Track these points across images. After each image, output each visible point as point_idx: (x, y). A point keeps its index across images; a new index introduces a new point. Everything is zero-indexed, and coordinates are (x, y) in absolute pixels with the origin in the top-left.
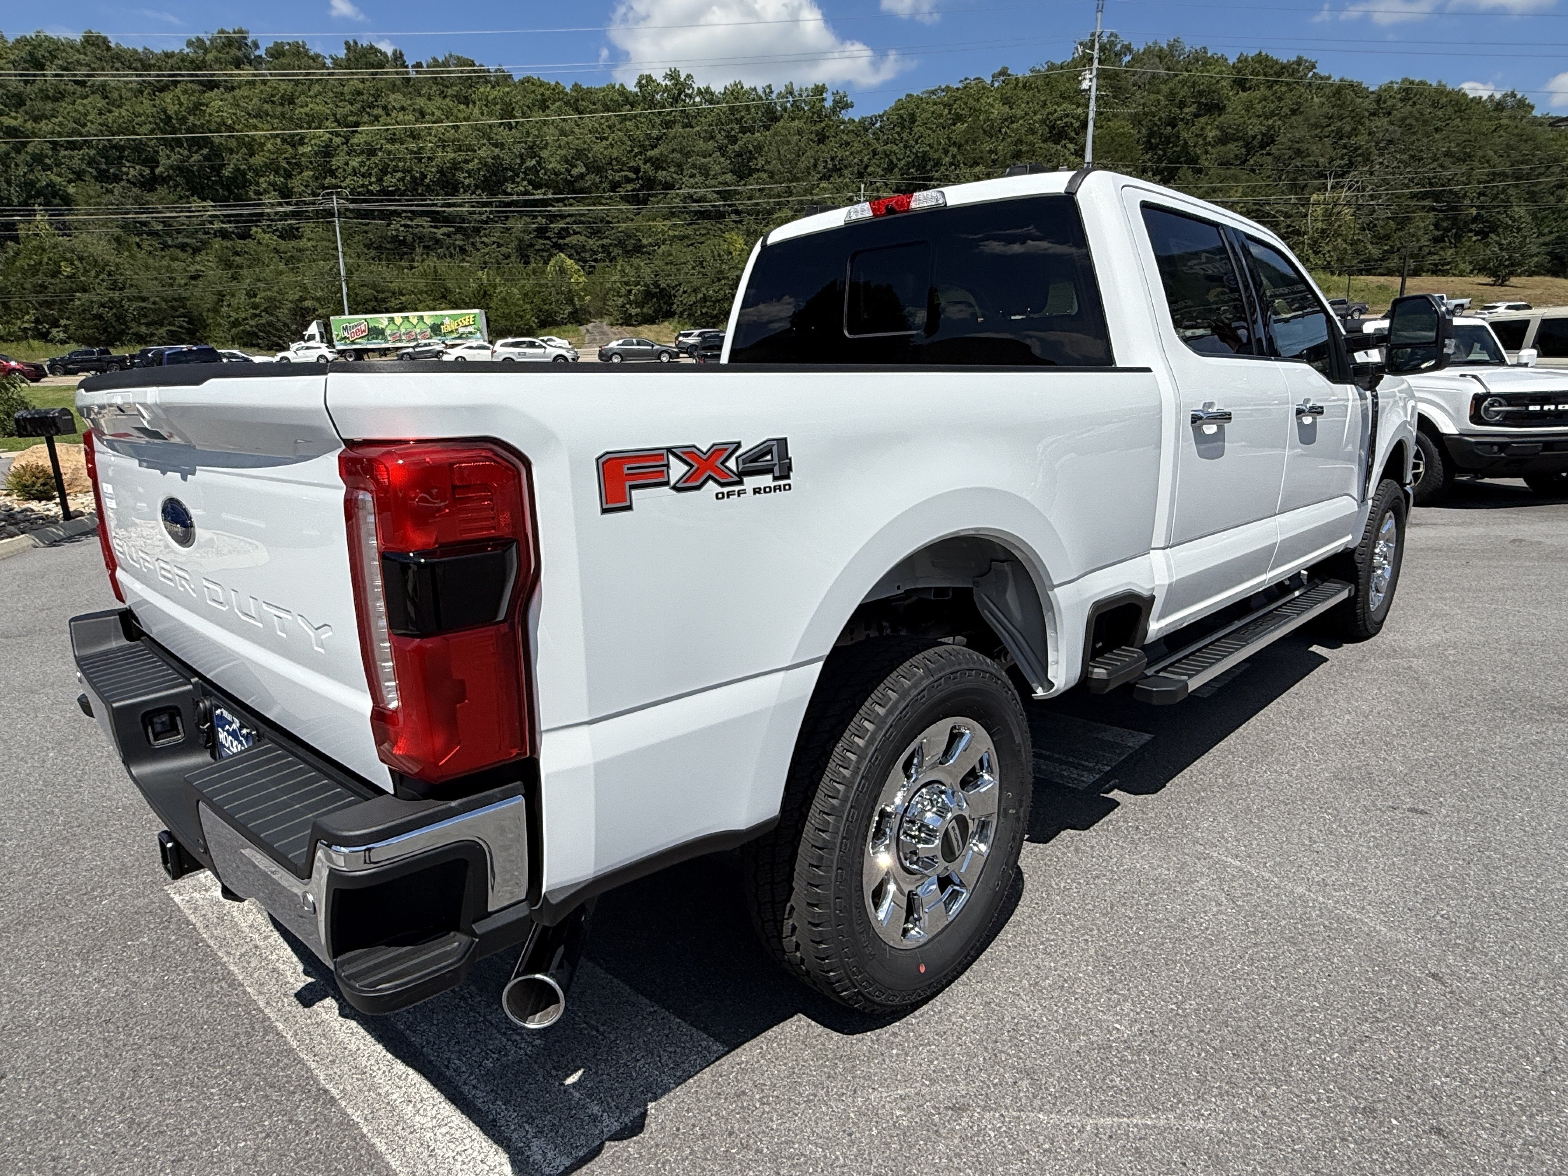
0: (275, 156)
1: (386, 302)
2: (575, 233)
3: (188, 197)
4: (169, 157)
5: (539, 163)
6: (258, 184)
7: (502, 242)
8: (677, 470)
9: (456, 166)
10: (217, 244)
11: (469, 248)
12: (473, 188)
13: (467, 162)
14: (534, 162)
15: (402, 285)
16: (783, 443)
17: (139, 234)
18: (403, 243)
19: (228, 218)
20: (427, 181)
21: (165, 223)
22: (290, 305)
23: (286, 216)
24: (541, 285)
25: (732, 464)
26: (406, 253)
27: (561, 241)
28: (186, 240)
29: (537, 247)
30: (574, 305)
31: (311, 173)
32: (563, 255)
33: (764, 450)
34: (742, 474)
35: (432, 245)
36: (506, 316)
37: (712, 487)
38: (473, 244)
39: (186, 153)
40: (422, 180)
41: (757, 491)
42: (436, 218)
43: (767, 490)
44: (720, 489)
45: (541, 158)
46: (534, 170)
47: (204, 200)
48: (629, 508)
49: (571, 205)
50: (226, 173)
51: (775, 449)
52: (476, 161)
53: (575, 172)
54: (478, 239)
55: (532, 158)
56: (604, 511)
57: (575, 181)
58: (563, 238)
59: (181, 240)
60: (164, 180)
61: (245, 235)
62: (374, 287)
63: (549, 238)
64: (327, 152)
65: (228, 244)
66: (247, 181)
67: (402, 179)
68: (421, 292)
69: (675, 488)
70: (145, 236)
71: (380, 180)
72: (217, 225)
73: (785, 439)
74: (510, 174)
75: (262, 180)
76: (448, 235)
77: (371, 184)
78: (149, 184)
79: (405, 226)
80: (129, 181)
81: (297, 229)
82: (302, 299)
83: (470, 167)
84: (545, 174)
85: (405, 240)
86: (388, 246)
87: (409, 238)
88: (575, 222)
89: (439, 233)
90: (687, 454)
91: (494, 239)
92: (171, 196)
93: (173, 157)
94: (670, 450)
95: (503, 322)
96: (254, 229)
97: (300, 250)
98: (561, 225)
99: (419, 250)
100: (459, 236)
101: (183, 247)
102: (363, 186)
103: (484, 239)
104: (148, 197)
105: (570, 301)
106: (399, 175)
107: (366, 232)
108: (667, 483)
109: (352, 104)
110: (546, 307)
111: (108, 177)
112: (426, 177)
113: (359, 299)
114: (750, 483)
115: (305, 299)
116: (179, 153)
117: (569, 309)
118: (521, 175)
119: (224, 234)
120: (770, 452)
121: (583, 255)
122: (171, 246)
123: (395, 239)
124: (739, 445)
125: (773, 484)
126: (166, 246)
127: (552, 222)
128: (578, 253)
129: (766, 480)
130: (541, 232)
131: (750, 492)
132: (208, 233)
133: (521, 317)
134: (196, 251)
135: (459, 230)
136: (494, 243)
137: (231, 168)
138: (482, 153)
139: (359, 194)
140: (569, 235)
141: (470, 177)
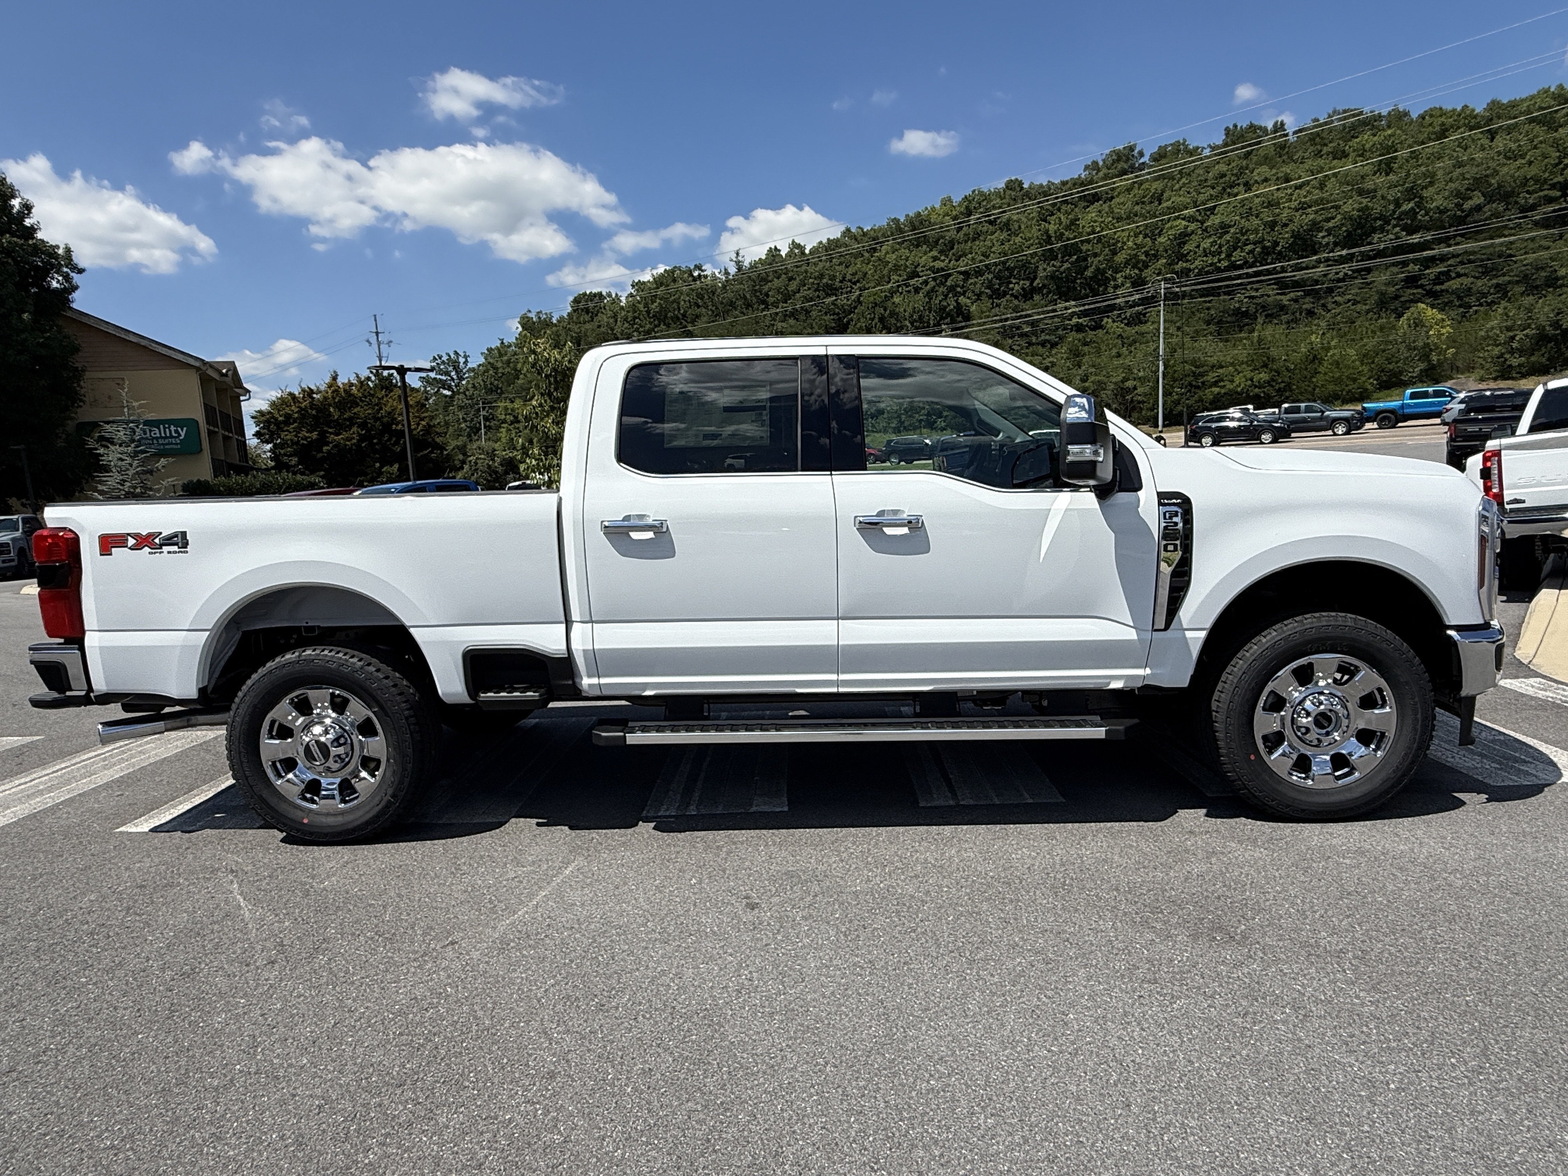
0: (1134, 252)
1: (1203, 376)
2: (1459, 275)
3: (1056, 300)
4: (1045, 270)
5: (1419, 205)
6: (1115, 279)
7: (1358, 299)
8: (131, 542)
9: (1315, 226)
10: (1072, 336)
11: (1319, 311)
12: (1331, 246)
13: (1328, 220)
14: (1411, 205)
15: (1222, 359)
16: (184, 534)
17: (1012, 337)
18: (1246, 314)
19: (1085, 313)
20: (1279, 248)
21: (1033, 324)
22: (1112, 386)
23: (1135, 304)
24: (1387, 342)
25: (157, 541)
26: (1247, 325)
27: (1438, 288)
28: (1047, 337)
29: (1402, 299)
30: (1429, 361)
31: (1165, 261)
32: (1423, 306)
33: (175, 535)
34: (161, 546)
35: (1274, 312)
36: (1338, 381)
37: (147, 549)
38: (1324, 305)
39: (1059, 264)
40: (1274, 248)
41: (169, 552)
42: (1283, 286)
43: (175, 552)
44: (150, 550)
45: (1421, 198)
46: (1412, 213)
47: (1067, 301)
48: (111, 554)
49: (1457, 244)
50: (1089, 273)
51: (180, 536)
52: (1339, 217)
53: (1467, 205)
54: (1330, 299)
55: (1410, 200)
56: (101, 555)
57: (1467, 216)
58: (1442, 284)
59: (1043, 337)
60: (1038, 290)
61: (1098, 326)
62: (1194, 362)
63: (1422, 286)
64: (1183, 237)
65: (1080, 336)
66: (1107, 278)
67: (1251, 252)
68: (1242, 363)
69: (130, 548)
70: (1016, 338)
71: (1229, 256)
72: (1075, 320)
73: (185, 532)
74: (1379, 223)
75: (1119, 275)
76: (1296, 301)
77: (1219, 261)
78: (1027, 295)
79: (1250, 297)
80: (1012, 295)
81: (1144, 315)
82: (1125, 380)
83: (1331, 224)
84: (1427, 214)
85: (1247, 311)
86: (1229, 319)
87: (1252, 310)
88: (1462, 263)
89: (1285, 300)
90: (136, 536)
91: (1348, 297)
92: (1043, 302)
93: (1049, 269)
94: (129, 534)
95: (1331, 387)
96: (1105, 320)
97: (1142, 334)
98: (1442, 268)
99: (1260, 320)
100: (1307, 299)
101: (1043, 344)
102: (1211, 265)
103: (1338, 299)
104: (1023, 305)
105: (1426, 357)
106: (1249, 247)
107: (1208, 309)
108: (126, 546)
109: (1213, 188)
110: (1391, 367)
111: (999, 294)
112: (1278, 245)
113: (1176, 375)
114: (166, 549)
115: (1128, 379)
116: (1053, 266)
117: (1422, 366)
118: (1394, 222)
119: (1079, 328)
120: (176, 536)
121: (1467, 300)
122: (1034, 344)
123: (1237, 312)
124: (161, 533)
125: (178, 550)
126: (1030, 344)
127: (1428, 268)
128: (1460, 298)
129: (175, 548)
130: (1412, 281)
131: (166, 552)
132: (1067, 329)
133: (1354, 380)
134: (1054, 345)
135: (1307, 294)
136: (1349, 301)
137: (1091, 269)
138: (1347, 208)
139: (1207, 273)
140: (1449, 278)
141: (1329, 235)
